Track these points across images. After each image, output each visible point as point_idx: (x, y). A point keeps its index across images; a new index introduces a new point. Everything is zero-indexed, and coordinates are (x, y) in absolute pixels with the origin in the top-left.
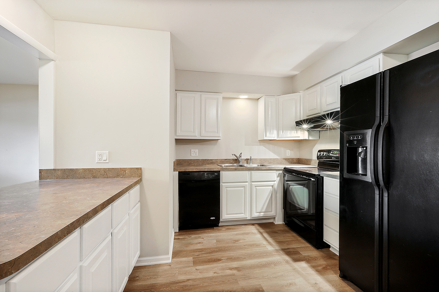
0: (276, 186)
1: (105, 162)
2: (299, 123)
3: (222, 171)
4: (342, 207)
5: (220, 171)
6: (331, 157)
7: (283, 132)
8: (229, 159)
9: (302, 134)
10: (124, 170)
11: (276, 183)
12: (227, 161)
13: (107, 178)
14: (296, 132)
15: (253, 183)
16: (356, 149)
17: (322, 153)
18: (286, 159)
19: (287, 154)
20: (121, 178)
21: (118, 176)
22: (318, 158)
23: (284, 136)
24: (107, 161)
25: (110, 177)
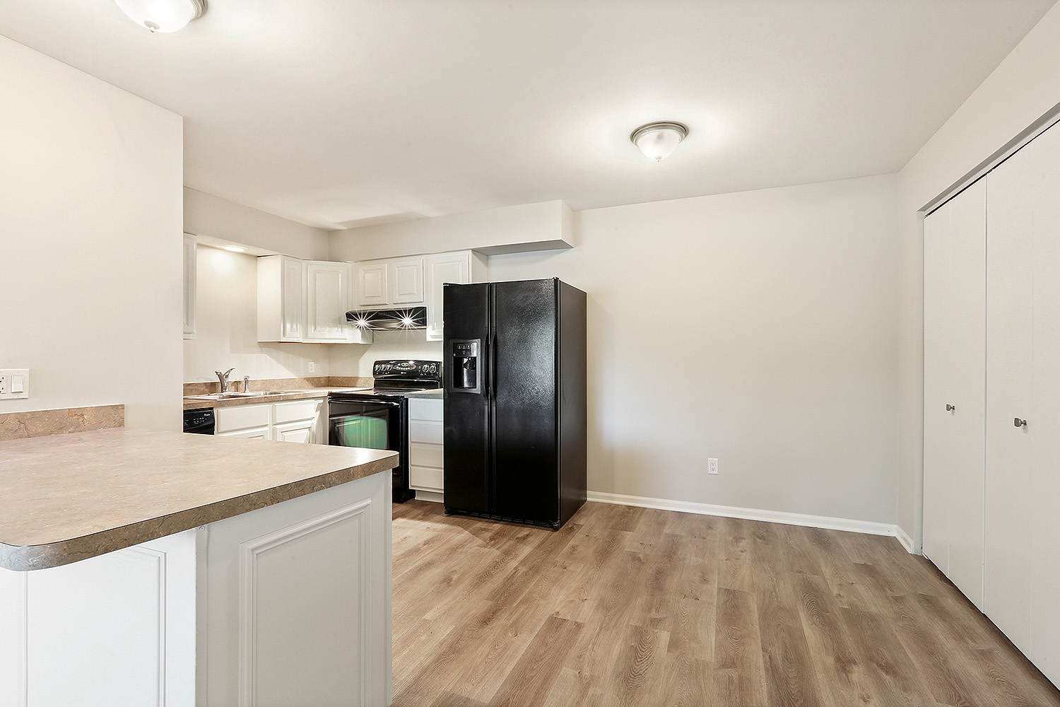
0: (314, 428)
1: (16, 396)
2: (351, 316)
3: (216, 407)
4: (447, 429)
5: (212, 408)
6: (399, 372)
7: (315, 329)
8: (196, 384)
9: (352, 335)
10: (79, 413)
11: (315, 421)
12: (190, 387)
13: (29, 436)
14: (340, 329)
15: (277, 427)
16: (461, 360)
17: (383, 366)
18: (308, 379)
19: (310, 370)
20: (70, 432)
21: (61, 429)
22: (375, 373)
23: (319, 337)
24: (25, 395)
25: (37, 434)
